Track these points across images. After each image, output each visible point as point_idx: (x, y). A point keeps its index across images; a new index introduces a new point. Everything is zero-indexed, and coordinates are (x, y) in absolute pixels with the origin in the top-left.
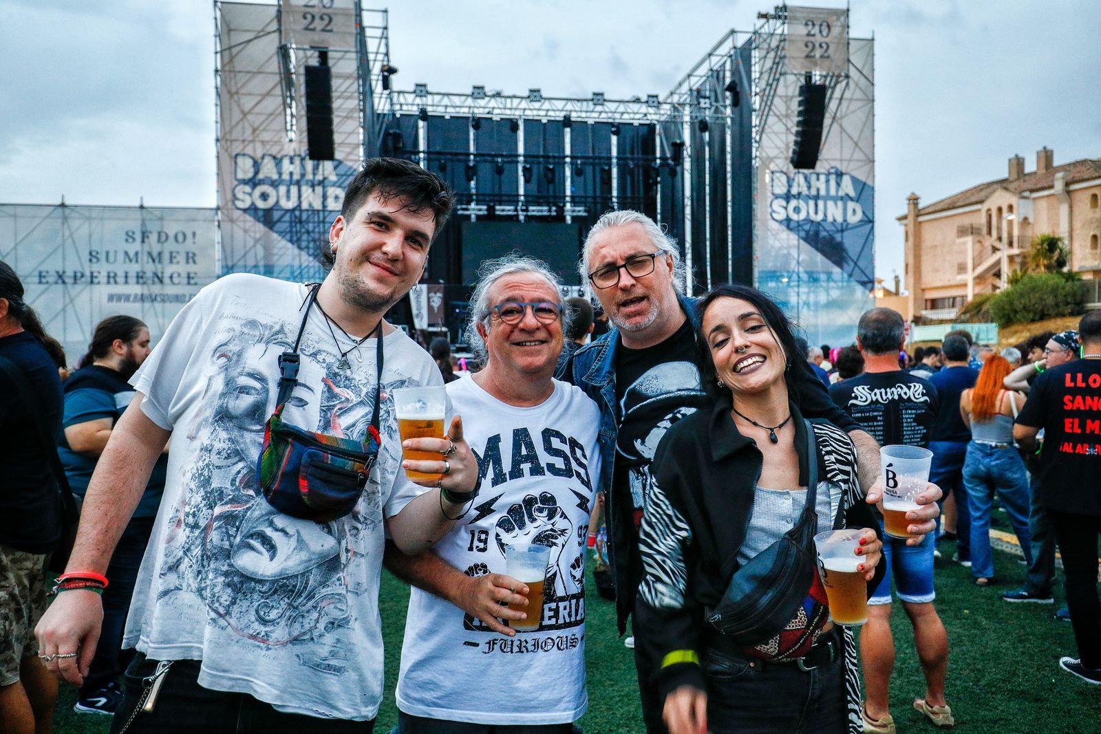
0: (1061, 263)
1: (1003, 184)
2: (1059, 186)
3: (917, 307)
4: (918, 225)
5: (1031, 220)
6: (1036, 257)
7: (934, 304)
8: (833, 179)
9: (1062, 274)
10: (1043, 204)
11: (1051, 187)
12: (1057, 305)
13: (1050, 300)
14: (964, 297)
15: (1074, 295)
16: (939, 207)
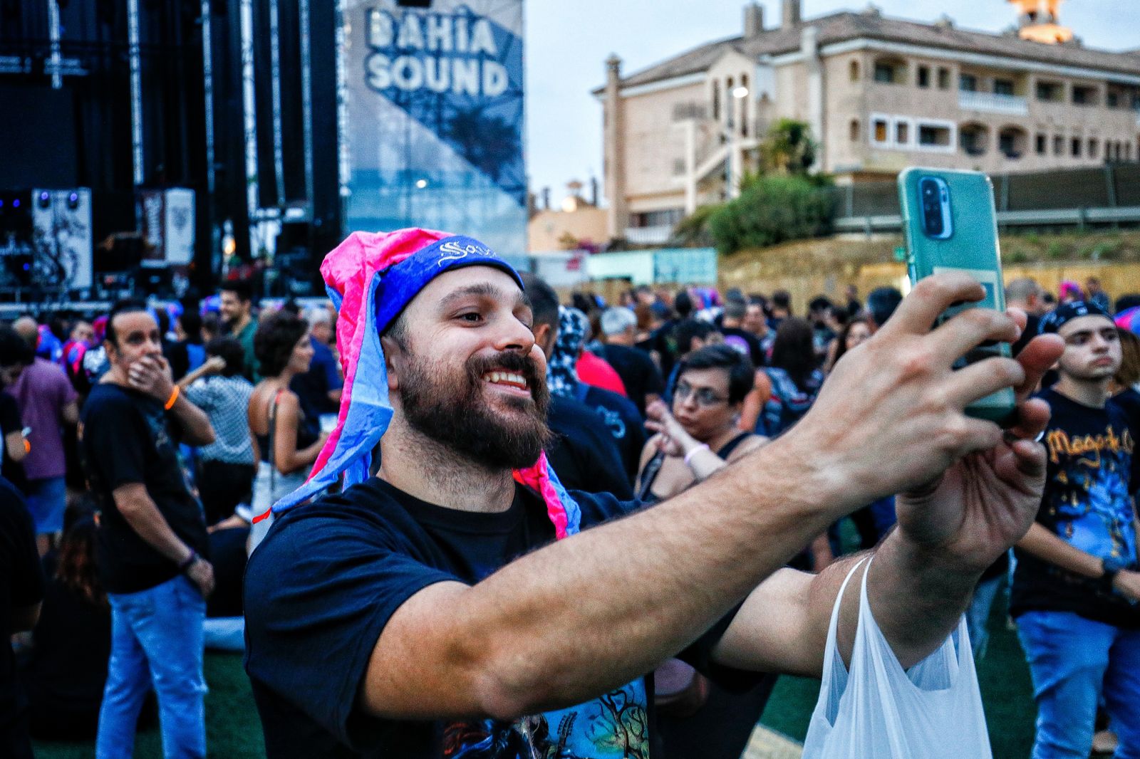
0: (808, 160)
1: (736, 43)
2: (808, 48)
3: (620, 225)
4: (620, 102)
5: (772, 96)
6: (775, 151)
7: (644, 220)
8: (462, 24)
9: (807, 177)
10: (788, 75)
11: (797, 49)
12: (797, 222)
13: (788, 215)
14: (682, 210)
15: (820, 206)
16: (650, 76)
